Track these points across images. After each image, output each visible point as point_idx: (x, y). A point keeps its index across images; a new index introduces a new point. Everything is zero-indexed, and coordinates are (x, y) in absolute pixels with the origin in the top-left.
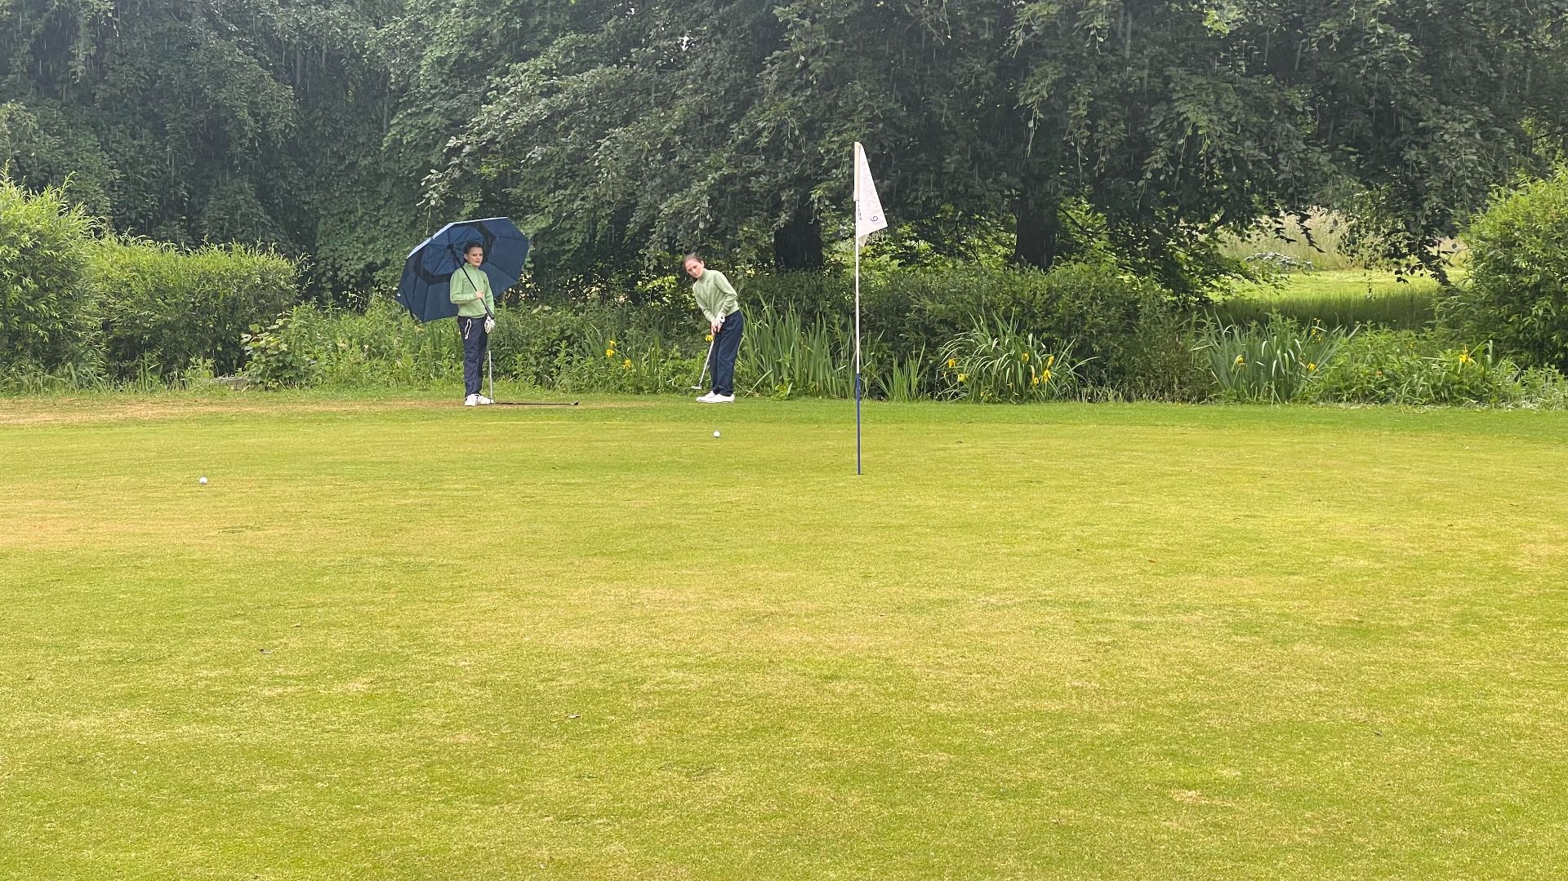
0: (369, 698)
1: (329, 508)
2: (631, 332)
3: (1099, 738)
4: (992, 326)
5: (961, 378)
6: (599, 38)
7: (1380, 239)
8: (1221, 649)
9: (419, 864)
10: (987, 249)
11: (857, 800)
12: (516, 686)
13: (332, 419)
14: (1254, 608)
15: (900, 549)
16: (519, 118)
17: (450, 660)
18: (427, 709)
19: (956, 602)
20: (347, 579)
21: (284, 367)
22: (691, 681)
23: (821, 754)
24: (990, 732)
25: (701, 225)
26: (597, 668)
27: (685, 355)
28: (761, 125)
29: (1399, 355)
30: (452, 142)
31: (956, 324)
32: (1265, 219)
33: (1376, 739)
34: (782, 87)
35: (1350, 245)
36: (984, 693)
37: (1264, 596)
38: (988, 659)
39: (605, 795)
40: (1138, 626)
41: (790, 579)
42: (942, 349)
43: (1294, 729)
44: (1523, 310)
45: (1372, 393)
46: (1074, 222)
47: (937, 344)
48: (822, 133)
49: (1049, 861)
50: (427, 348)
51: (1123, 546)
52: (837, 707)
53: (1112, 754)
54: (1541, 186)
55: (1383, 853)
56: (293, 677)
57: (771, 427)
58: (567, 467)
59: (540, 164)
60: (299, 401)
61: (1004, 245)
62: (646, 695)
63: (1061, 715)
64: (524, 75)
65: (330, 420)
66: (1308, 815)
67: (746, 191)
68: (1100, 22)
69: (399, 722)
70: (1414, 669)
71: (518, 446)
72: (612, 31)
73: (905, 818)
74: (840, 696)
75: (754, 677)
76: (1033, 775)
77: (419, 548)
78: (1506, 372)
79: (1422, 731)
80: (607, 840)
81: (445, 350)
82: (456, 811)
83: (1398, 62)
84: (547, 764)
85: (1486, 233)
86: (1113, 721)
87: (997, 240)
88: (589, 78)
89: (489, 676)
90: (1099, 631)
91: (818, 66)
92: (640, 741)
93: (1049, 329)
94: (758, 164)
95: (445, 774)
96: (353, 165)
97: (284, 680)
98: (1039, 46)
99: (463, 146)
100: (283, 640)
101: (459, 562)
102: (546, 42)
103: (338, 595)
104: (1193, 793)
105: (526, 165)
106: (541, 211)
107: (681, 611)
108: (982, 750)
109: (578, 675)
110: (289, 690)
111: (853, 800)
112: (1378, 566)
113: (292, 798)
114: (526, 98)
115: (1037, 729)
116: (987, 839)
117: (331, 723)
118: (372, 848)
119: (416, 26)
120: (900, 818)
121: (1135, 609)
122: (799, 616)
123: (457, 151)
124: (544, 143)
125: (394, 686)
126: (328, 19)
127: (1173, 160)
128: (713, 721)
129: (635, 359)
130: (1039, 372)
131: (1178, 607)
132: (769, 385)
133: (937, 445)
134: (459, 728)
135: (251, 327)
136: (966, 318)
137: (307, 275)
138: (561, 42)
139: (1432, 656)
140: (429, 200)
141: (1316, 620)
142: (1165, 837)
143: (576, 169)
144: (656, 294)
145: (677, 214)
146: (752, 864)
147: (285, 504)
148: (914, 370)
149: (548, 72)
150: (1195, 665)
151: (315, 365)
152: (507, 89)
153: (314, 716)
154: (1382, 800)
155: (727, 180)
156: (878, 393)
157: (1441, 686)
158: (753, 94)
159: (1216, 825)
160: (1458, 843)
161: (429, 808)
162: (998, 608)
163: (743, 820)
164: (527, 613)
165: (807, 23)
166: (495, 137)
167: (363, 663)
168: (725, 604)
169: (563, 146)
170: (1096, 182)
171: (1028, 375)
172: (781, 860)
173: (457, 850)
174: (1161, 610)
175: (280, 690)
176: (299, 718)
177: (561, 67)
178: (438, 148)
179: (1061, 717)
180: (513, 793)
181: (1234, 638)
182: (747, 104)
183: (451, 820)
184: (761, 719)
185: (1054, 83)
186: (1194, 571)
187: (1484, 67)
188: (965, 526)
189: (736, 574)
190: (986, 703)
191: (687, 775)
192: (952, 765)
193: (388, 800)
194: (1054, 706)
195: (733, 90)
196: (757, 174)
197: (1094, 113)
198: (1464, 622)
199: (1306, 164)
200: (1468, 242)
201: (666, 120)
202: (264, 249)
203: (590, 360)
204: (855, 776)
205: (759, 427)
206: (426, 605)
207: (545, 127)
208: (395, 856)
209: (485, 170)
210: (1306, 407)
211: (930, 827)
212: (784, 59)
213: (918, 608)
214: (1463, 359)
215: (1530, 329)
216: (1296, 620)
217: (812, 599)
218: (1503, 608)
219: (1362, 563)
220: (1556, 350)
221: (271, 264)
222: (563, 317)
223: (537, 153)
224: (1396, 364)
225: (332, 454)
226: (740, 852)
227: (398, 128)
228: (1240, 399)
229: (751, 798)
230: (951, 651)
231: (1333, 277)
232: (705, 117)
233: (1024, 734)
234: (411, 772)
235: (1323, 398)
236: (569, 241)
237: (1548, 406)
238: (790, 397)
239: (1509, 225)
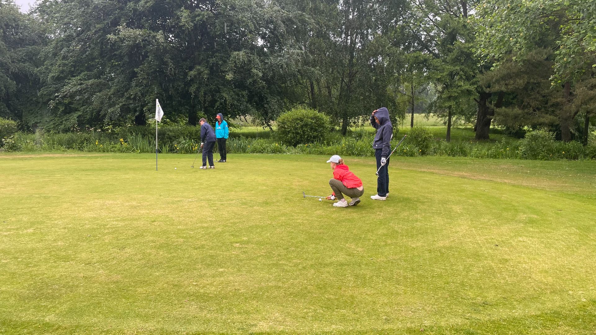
0: (34, 234)
1: (25, 182)
2: (102, 138)
3: (216, 232)
4: (184, 137)
5: (178, 148)
6: (92, 73)
7: (259, 121)
8: (240, 209)
9: (47, 281)
10: (182, 121)
11: (162, 253)
12: (74, 228)
13: (26, 159)
14: (245, 199)
15: (168, 188)
16: (74, 89)
17: (56, 222)
18: (50, 236)
19: (181, 201)
20: (28, 201)
21: (14, 147)
22: (119, 224)
23: (153, 241)
24: (192, 233)
25: (118, 115)
26: (95, 222)
27: (115, 144)
28: (132, 93)
29: (265, 144)
30: (56, 94)
31: (176, 137)
32: (237, 116)
33: (273, 228)
34: (136, 86)
35: (253, 121)
36: (190, 223)
37: (247, 196)
38: (190, 214)
39: (98, 257)
40: (222, 204)
41: (142, 197)
42: (173, 143)
43: (257, 227)
44: (287, 135)
45: (260, 151)
46: (200, 116)
47: (172, 141)
48: (146, 96)
49: (209, 265)
50: (51, 142)
51: (216, 186)
52: (155, 229)
53: (219, 236)
54: (290, 112)
55: (279, 255)
56: (13, 229)
57: (136, 160)
58: (87, 170)
59: (78, 100)
60: (18, 155)
61: (185, 120)
62: (108, 228)
63: (207, 227)
64: (74, 80)
65: (26, 160)
66: (263, 247)
67: (129, 108)
68: (205, 76)
69: (42, 240)
70: (278, 211)
71: (74, 165)
72: (96, 72)
73: (174, 257)
74: (156, 226)
75: (135, 222)
76: (203, 243)
77: (48, 192)
78: (284, 147)
79: (282, 225)
80: (99, 269)
81: (56, 142)
82: (57, 265)
83: (263, 87)
84: (83, 249)
85: (280, 121)
86: (219, 228)
87: (184, 119)
88: (91, 82)
89: (66, 226)
90: (213, 206)
91: (145, 82)
92: (107, 241)
93: (196, 138)
94: (131, 102)
95: (54, 254)
96: (32, 100)
97: (10, 230)
98: (193, 80)
99: (59, 95)
100: (10, 219)
101: (59, 195)
102: (80, 73)
103: (25, 206)
104: (238, 244)
105: (75, 100)
106: (79, 111)
107: (116, 206)
108: (191, 238)
109: (90, 224)
110: (12, 232)
111: (161, 253)
112: (268, 188)
113: (11, 264)
114: (75, 85)
115: (203, 231)
116: (194, 261)
117: (23, 241)
118: (33, 277)
119: (47, 69)
120: (173, 257)
121: (221, 201)
122: (145, 206)
123: (58, 96)
124: (79, 96)
125: (40, 230)
126: (25, 66)
127: (221, 104)
128: (125, 234)
129: (103, 145)
130: (194, 147)
131: (230, 200)
132: (135, 150)
133: (174, 164)
134: (58, 240)
135: (5, 137)
136: (178, 136)
137: (19, 125)
138: (83, 73)
139: (281, 208)
140: (50, 107)
141: (258, 201)
142: (233, 256)
143: (87, 102)
144: (107, 130)
145: (113, 112)
146: (137, 273)
147: (13, 181)
148: (167, 147)
149: (80, 80)
150: (235, 213)
151: (22, 146)
152: (70, 83)
153: (18, 240)
154: (277, 242)
155: (124, 105)
156: (160, 152)
157: (284, 215)
158: (130, 87)
159: (244, 252)
160: (293, 251)
161: (50, 264)
162: (191, 202)
163: (134, 261)
164: (76, 208)
165: (142, 72)
166: (67, 94)
167: (33, 224)
168: (127, 204)
169: (84, 97)
170: (205, 108)
171: (192, 148)
172: (144, 271)
173: (58, 276)
174: (227, 201)
175: (9, 233)
176: (14, 240)
177: (83, 79)
178: (53, 95)
179: (207, 228)
180: (73, 258)
181: (242, 206)
182: (129, 89)
183: (56, 267)
184: (137, 233)
185: (196, 88)
186: (232, 191)
187: (279, 89)
188: (182, 182)
189: (129, 196)
190: (190, 225)
191: (119, 250)
192: (184, 242)
193: (38, 263)
194: (206, 225)
195: (125, 86)
196: (131, 104)
197: (205, 94)
198: (286, 200)
199: (246, 106)
200: (277, 122)
201: (110, 91)
202: (8, 119)
203: (92, 145)
204: (161, 247)
205: (133, 160)
206: (50, 207)
207: (80, 92)
208: (40, 279)
209: (65, 101)
210: (248, 154)
211: (180, 258)
212: (137, 80)
213: (173, 203)
214: (277, 145)
215: (288, 139)
216: (254, 201)
217: (148, 202)
218: (292, 197)
219: (264, 188)
220: (292, 143)
221: (10, 122)
222: (85, 135)
223: (78, 98)
224: (265, 146)
225: (26, 168)
226: (134, 270)
227: (42, 91)
228: (235, 153)
229: (136, 254)
230: (181, 213)
231: (250, 128)
232: (119, 91)
233: (200, 232)
234: (45, 254)
235: (251, 152)
236: (86, 117)
237: (292, 154)
238: (140, 153)
239: (284, 119)
